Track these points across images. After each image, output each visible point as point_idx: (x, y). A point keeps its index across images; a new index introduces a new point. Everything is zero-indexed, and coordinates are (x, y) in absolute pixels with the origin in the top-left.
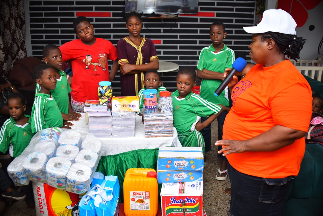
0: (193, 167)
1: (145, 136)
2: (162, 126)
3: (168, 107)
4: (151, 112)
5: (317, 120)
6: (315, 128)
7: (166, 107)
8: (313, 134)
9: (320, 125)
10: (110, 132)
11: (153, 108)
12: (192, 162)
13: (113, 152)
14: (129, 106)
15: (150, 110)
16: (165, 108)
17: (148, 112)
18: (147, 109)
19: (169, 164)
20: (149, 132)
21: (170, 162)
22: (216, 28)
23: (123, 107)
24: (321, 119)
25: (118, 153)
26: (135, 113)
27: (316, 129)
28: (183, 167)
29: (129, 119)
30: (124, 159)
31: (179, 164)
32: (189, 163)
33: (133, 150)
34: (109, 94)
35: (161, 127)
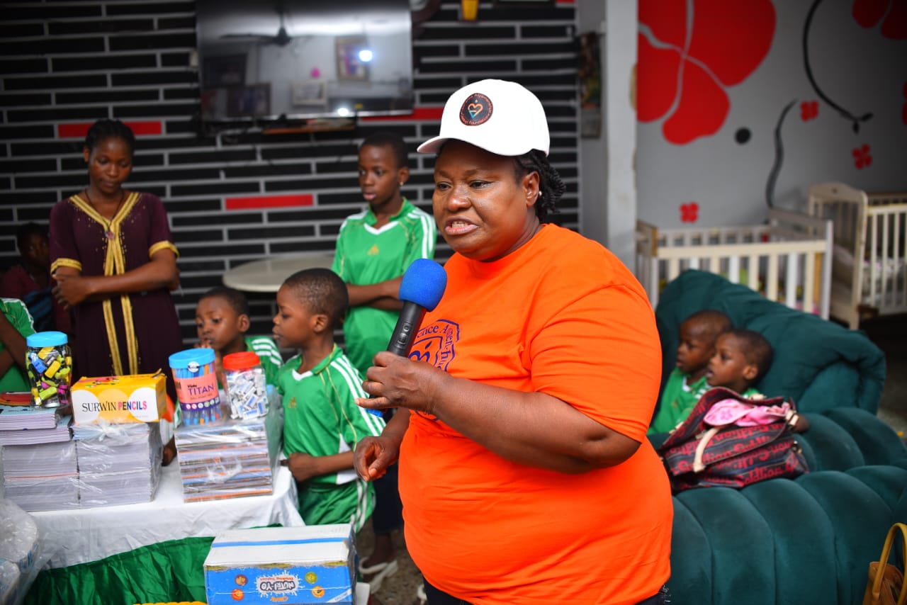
0: (316, 592)
1: (186, 498)
2: (233, 462)
3: (251, 402)
4: (199, 422)
5: (725, 410)
6: (719, 437)
7: (245, 402)
8: (712, 454)
9: (732, 427)
10: (72, 491)
11: (204, 408)
12: (313, 578)
13: (86, 554)
14: (126, 406)
15: (196, 415)
16: (241, 407)
17: (192, 422)
18: (185, 413)
19: (239, 587)
20: (194, 485)
21: (244, 580)
22: (375, 153)
23: (107, 408)
24: (736, 407)
25: (104, 557)
26: (147, 425)
27: (722, 438)
28: (286, 595)
29: (127, 447)
30: (126, 576)
31: (271, 585)
32: (304, 579)
33: (151, 542)
34: (58, 371)
35: (233, 466)
